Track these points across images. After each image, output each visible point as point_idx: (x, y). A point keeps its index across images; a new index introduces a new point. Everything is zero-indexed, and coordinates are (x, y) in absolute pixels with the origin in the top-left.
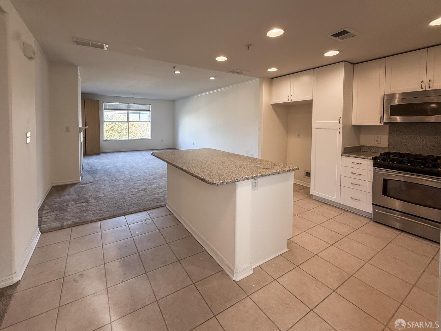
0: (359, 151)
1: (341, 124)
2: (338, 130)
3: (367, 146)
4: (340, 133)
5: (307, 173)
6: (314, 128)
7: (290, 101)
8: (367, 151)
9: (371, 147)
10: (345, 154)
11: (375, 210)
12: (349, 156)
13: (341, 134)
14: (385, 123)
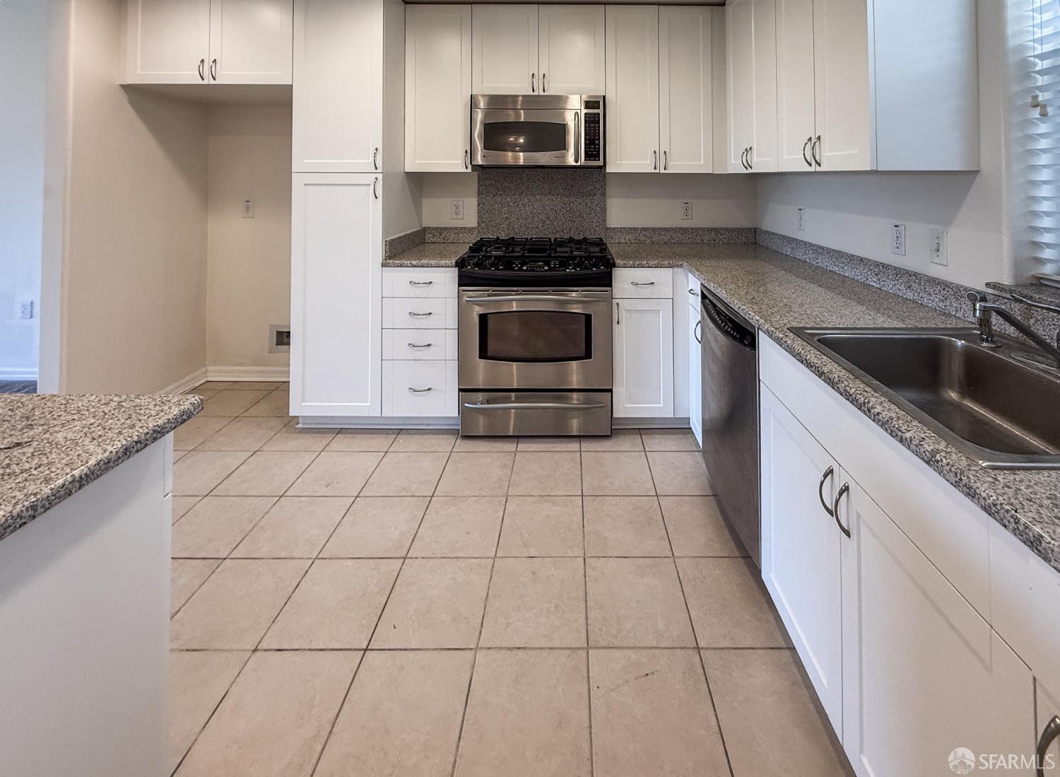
0: (422, 243)
1: (380, 170)
2: (371, 188)
3: (437, 229)
4: (376, 198)
5: (280, 334)
6: (297, 181)
7: (205, 82)
8: (439, 240)
9: (446, 229)
10: (391, 261)
11: (466, 405)
12: (401, 266)
13: (380, 198)
14: (475, 167)
